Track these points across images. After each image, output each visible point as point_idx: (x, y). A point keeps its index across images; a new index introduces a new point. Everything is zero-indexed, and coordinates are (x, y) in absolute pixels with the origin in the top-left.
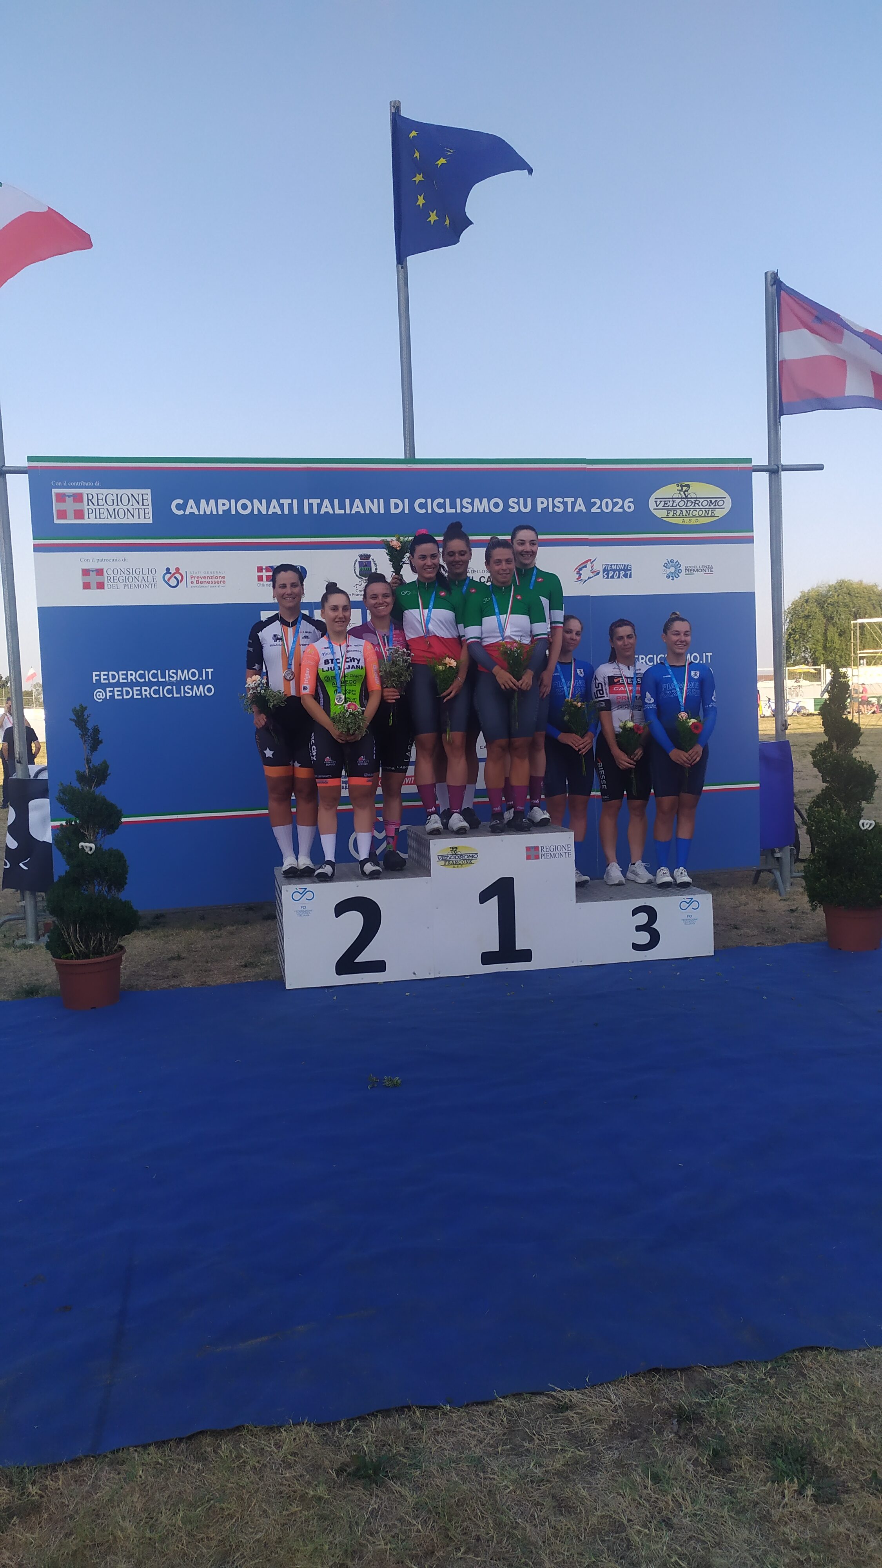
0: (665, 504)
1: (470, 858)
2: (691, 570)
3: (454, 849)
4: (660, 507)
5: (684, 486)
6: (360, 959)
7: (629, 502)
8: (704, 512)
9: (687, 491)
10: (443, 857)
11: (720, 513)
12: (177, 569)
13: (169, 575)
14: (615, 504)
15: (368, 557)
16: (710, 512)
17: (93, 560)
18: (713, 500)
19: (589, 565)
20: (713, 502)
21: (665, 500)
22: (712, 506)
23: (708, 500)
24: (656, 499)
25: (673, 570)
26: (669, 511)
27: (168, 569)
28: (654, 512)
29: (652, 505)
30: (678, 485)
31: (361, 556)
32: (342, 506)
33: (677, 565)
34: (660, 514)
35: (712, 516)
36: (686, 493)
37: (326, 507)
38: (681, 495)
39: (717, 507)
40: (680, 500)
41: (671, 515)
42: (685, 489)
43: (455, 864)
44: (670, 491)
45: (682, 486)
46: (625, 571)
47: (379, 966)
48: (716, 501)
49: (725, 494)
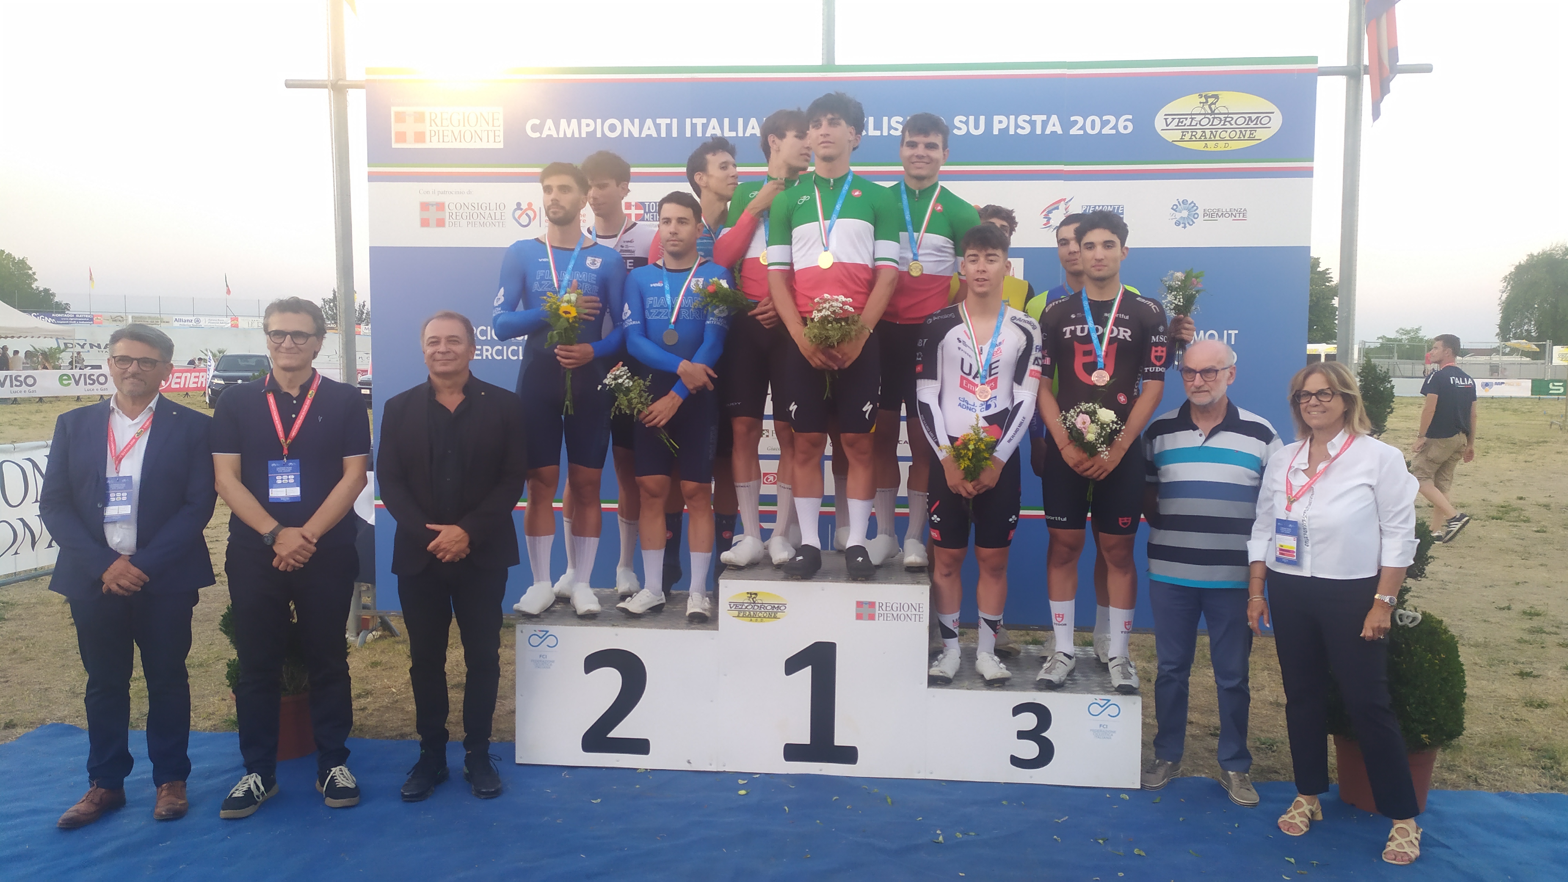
0: (1179, 122)
2: (1212, 215)
3: (753, 595)
4: (1172, 126)
5: (1210, 97)
6: (615, 733)
7: (1125, 121)
8: (1238, 133)
9: (1215, 104)
10: (736, 606)
11: (1263, 135)
12: (530, 205)
13: (519, 212)
14: (1104, 124)
16: (1248, 133)
17: (433, 191)
18: (1254, 117)
19: (1062, 206)
20: (1255, 119)
21: (1180, 117)
22: (1252, 125)
23: (1246, 116)
24: (1166, 115)
25: (1185, 214)
26: (1184, 131)
27: (519, 204)
28: (1163, 134)
29: (1159, 123)
30: (1201, 96)
33: (1192, 208)
34: (1173, 136)
35: (1250, 139)
36: (1213, 107)
38: (1204, 109)
39: (1260, 126)
40: (1203, 116)
41: (1187, 137)
42: (1210, 100)
43: (752, 617)
44: (1189, 104)
45: (1207, 97)
47: (640, 746)
48: (1258, 117)
49: (1273, 108)
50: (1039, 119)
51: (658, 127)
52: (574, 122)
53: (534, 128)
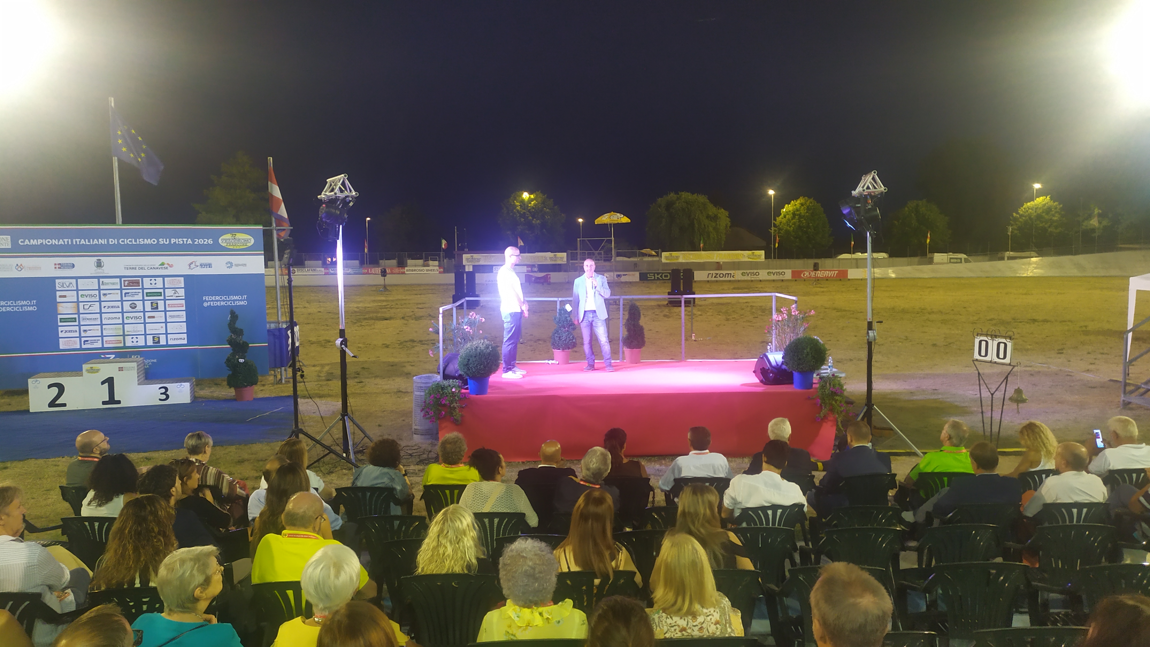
1: (98, 371)
2: (237, 265)
3: (92, 368)
4: (224, 242)
6: (57, 402)
7: (210, 240)
8: (242, 244)
9: (235, 236)
10: (87, 370)
11: (249, 245)
12: (21, 265)
13: (17, 267)
14: (204, 241)
15: (100, 260)
18: (246, 239)
19: (194, 263)
21: (226, 240)
22: (246, 242)
23: (244, 239)
24: (222, 239)
25: (229, 265)
26: (227, 243)
27: (17, 265)
28: (221, 244)
29: (220, 241)
30: (231, 234)
31: (97, 260)
32: (89, 241)
33: (231, 263)
34: (224, 245)
35: (246, 245)
37: (83, 242)
38: (232, 237)
39: (248, 242)
40: (232, 239)
41: (228, 245)
43: (91, 373)
44: (228, 236)
45: (233, 234)
46: (210, 266)
47: (64, 405)
49: (251, 237)
50: (185, 240)
51: (64, 242)
52: (35, 240)
53: (22, 242)
